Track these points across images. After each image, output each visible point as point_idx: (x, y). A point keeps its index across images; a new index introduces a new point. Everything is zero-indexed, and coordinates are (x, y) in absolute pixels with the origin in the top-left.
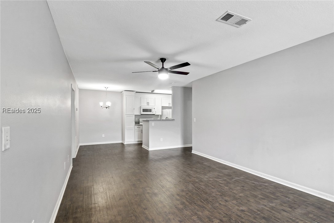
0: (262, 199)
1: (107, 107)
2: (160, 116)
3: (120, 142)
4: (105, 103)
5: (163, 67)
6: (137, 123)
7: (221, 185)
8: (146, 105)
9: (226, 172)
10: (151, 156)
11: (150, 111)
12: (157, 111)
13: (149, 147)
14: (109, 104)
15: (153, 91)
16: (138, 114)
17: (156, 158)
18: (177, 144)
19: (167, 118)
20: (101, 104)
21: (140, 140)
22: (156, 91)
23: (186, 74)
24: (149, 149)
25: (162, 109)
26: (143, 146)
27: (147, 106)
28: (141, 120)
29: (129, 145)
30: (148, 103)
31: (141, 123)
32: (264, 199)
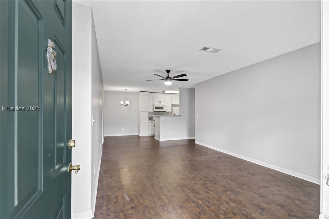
0: (236, 171)
1: (126, 105)
2: (170, 113)
3: (137, 134)
4: (124, 102)
5: (168, 77)
6: (151, 119)
7: (210, 163)
8: (158, 103)
9: (217, 156)
10: (161, 145)
11: (162, 108)
12: (167, 108)
13: (159, 138)
14: (127, 103)
15: (164, 91)
16: (152, 111)
17: (165, 146)
18: (184, 137)
19: (175, 114)
20: (122, 103)
21: (153, 133)
22: (167, 92)
23: (187, 80)
24: (159, 140)
25: (172, 107)
26: (155, 138)
27: (159, 105)
28: (154, 116)
29: (144, 137)
30: (160, 102)
31: (153, 119)
32: (237, 171)
